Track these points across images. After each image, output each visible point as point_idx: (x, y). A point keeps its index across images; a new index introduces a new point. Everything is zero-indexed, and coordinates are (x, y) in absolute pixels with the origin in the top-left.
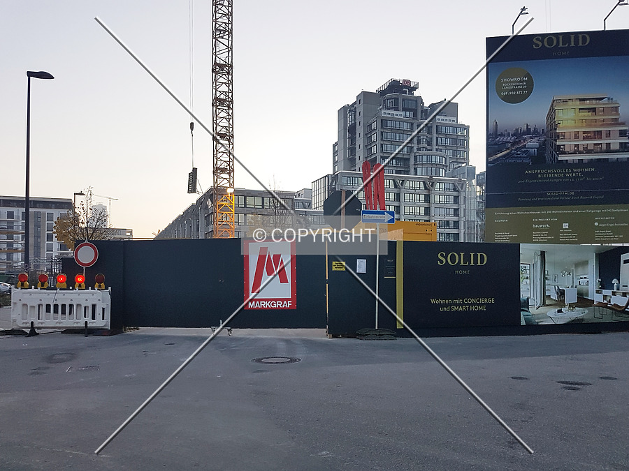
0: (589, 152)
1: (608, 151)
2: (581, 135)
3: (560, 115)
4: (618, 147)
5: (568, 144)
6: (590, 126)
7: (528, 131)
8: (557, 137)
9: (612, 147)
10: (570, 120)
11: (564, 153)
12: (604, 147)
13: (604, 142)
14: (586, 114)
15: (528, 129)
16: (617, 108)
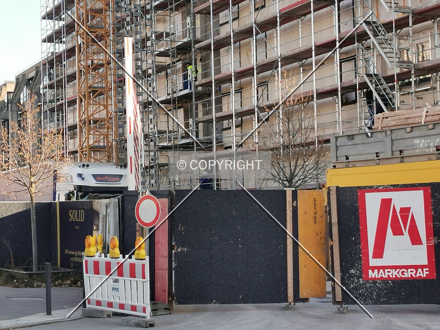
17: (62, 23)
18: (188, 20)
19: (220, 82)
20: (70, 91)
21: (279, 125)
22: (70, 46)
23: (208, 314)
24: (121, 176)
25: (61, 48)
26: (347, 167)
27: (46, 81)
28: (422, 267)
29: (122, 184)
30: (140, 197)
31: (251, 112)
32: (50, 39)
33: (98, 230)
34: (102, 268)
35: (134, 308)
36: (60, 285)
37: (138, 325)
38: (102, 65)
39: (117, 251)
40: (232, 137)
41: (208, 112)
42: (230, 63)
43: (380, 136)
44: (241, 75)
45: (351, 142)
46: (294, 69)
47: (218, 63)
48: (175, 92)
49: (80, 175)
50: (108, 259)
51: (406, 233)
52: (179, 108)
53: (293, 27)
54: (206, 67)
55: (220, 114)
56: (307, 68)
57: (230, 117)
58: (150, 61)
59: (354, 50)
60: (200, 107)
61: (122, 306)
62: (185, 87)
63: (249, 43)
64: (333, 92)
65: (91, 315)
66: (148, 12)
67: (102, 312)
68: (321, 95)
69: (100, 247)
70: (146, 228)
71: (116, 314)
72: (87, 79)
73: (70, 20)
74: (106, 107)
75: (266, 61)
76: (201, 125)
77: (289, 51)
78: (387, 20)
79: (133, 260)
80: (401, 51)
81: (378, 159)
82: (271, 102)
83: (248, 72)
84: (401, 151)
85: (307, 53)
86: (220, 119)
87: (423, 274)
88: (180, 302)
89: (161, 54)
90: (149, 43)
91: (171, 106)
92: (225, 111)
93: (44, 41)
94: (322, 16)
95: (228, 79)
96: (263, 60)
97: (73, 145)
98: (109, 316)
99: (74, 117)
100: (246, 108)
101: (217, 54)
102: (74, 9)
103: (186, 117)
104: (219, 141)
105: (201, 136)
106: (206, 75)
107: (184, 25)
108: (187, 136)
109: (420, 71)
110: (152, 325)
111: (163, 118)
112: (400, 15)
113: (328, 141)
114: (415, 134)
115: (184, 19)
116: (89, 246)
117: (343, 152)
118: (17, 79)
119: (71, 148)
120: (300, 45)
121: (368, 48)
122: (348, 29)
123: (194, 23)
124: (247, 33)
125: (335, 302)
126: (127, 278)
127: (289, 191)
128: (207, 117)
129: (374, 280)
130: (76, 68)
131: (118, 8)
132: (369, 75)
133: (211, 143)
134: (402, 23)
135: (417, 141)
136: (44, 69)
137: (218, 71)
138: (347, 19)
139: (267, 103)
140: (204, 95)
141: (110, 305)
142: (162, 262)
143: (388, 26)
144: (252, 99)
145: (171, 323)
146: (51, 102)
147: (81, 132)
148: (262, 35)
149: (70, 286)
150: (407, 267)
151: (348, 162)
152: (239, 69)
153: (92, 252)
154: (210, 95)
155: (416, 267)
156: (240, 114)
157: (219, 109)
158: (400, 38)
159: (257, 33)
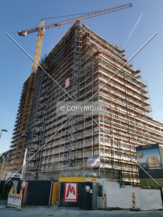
0: (154, 167)
1: (157, 167)
2: (152, 164)
3: (148, 160)
4: (159, 166)
5: (150, 166)
6: (153, 162)
7: (144, 164)
8: (148, 165)
9: (158, 166)
10: (150, 161)
11: (150, 168)
12: (156, 166)
13: (156, 165)
14: (152, 160)
15: (144, 163)
16: (157, 159)
17: (14, 144)
18: (38, 146)
19: (42, 158)
20: (13, 157)
21: (51, 167)
22: (15, 148)
23: (32, 208)
24: (19, 176)
25: (13, 148)
26: (63, 177)
27: (8, 155)
28: (75, 199)
29: (19, 177)
30: (23, 181)
31: (47, 164)
32: (11, 147)
33: (13, 187)
34: (12, 196)
35: (17, 206)
36: (2, 199)
37: (17, 210)
38: (20, 153)
39: (16, 193)
40: (42, 169)
41: (39, 164)
42: (44, 154)
43: (70, 172)
44: (46, 157)
45: (64, 172)
46: (55, 157)
47: (42, 154)
48: (33, 159)
49: (11, 175)
50: (14, 195)
51: (73, 192)
52: (33, 162)
53: (56, 149)
54: (40, 155)
55: (41, 164)
56: (58, 157)
57: (43, 165)
58: (29, 153)
59: (66, 154)
60: (37, 162)
61: (15, 206)
62: (35, 158)
63: (48, 151)
64: (62, 162)
65: (8, 207)
66: (31, 144)
67: (10, 207)
68: (60, 162)
69: (13, 192)
70: (23, 188)
71: (13, 207)
72: (17, 155)
73: (16, 143)
74: (19, 161)
75: (51, 155)
76: (37, 166)
77: (55, 153)
78: (73, 150)
79: (19, 195)
80: (75, 155)
81: (69, 176)
82: (51, 163)
83: (47, 157)
84: (73, 175)
85: (58, 154)
86: (41, 165)
87: (75, 201)
88: (27, 205)
89: (32, 152)
90: (30, 149)
91: (32, 162)
92: (42, 164)
93: (10, 147)
94: (62, 147)
95: (43, 157)
96: (50, 154)
97: (11, 168)
98: (11, 208)
99: (13, 162)
100: (46, 163)
101: (42, 153)
102: (17, 142)
103: (34, 164)
104: (40, 169)
105: (36, 168)
106: (39, 156)
107: (37, 147)
108: (34, 168)
109: (78, 159)
110: (20, 210)
111: (30, 164)
112: (75, 149)
113: (60, 171)
114: (76, 172)
115: (37, 145)
116: (11, 191)
117: (63, 174)
118: (3, 154)
119: (10, 169)
120: (57, 153)
121: (69, 154)
122: (66, 150)
123: (39, 146)
124: (48, 149)
125: (58, 206)
126: (17, 199)
127: (52, 182)
128: (38, 165)
129: (66, 202)
130: (15, 153)
131: (26, 142)
132: (69, 159)
133: (38, 170)
134: (75, 150)
135: (76, 173)
136: (9, 152)
137: (42, 156)
138: (66, 149)
139: (50, 163)
140: (38, 160)
141: (12, 205)
142: (25, 196)
143: (73, 151)
144: (47, 162)
145: (24, 210)
146: (8, 159)
147: (13, 165)
148: (51, 150)
149: (4, 199)
150: (72, 199)
151: (63, 176)
152: (46, 156)
153: (11, 193)
154: (40, 160)
155: (74, 199)
156: (45, 164)
157: (41, 163)
158: (75, 153)
159: (50, 149)
